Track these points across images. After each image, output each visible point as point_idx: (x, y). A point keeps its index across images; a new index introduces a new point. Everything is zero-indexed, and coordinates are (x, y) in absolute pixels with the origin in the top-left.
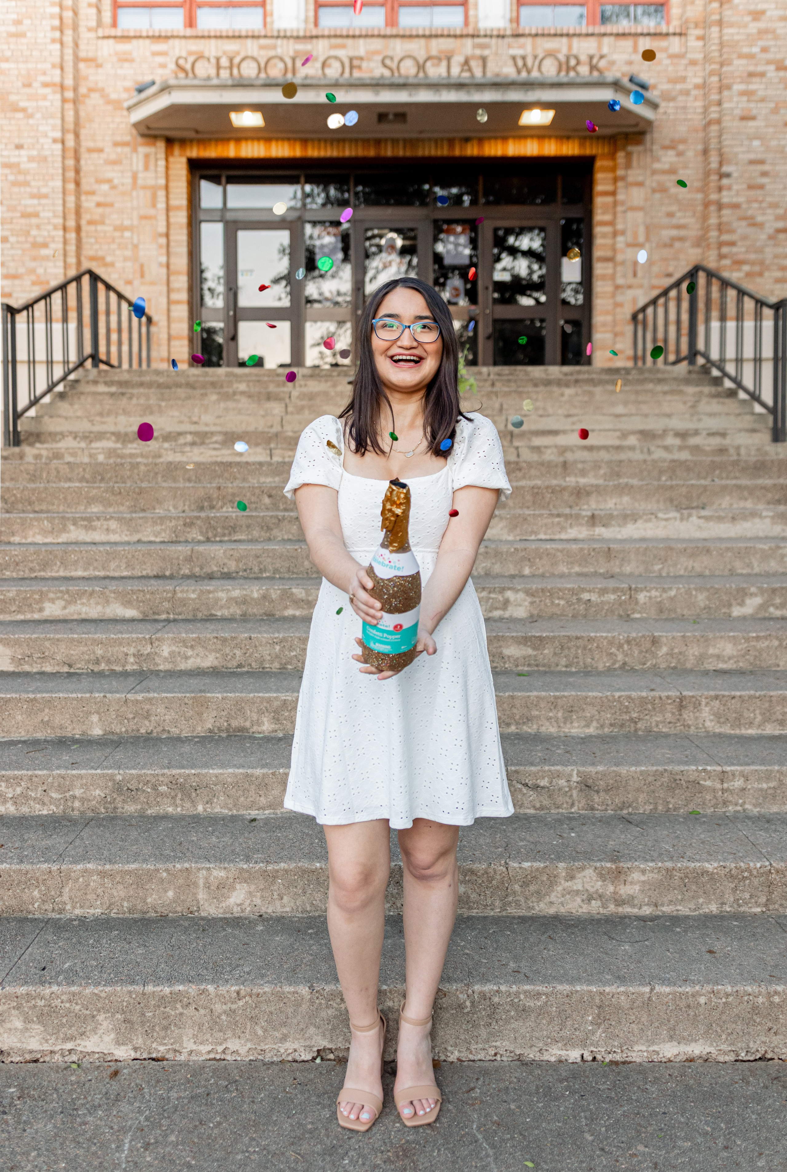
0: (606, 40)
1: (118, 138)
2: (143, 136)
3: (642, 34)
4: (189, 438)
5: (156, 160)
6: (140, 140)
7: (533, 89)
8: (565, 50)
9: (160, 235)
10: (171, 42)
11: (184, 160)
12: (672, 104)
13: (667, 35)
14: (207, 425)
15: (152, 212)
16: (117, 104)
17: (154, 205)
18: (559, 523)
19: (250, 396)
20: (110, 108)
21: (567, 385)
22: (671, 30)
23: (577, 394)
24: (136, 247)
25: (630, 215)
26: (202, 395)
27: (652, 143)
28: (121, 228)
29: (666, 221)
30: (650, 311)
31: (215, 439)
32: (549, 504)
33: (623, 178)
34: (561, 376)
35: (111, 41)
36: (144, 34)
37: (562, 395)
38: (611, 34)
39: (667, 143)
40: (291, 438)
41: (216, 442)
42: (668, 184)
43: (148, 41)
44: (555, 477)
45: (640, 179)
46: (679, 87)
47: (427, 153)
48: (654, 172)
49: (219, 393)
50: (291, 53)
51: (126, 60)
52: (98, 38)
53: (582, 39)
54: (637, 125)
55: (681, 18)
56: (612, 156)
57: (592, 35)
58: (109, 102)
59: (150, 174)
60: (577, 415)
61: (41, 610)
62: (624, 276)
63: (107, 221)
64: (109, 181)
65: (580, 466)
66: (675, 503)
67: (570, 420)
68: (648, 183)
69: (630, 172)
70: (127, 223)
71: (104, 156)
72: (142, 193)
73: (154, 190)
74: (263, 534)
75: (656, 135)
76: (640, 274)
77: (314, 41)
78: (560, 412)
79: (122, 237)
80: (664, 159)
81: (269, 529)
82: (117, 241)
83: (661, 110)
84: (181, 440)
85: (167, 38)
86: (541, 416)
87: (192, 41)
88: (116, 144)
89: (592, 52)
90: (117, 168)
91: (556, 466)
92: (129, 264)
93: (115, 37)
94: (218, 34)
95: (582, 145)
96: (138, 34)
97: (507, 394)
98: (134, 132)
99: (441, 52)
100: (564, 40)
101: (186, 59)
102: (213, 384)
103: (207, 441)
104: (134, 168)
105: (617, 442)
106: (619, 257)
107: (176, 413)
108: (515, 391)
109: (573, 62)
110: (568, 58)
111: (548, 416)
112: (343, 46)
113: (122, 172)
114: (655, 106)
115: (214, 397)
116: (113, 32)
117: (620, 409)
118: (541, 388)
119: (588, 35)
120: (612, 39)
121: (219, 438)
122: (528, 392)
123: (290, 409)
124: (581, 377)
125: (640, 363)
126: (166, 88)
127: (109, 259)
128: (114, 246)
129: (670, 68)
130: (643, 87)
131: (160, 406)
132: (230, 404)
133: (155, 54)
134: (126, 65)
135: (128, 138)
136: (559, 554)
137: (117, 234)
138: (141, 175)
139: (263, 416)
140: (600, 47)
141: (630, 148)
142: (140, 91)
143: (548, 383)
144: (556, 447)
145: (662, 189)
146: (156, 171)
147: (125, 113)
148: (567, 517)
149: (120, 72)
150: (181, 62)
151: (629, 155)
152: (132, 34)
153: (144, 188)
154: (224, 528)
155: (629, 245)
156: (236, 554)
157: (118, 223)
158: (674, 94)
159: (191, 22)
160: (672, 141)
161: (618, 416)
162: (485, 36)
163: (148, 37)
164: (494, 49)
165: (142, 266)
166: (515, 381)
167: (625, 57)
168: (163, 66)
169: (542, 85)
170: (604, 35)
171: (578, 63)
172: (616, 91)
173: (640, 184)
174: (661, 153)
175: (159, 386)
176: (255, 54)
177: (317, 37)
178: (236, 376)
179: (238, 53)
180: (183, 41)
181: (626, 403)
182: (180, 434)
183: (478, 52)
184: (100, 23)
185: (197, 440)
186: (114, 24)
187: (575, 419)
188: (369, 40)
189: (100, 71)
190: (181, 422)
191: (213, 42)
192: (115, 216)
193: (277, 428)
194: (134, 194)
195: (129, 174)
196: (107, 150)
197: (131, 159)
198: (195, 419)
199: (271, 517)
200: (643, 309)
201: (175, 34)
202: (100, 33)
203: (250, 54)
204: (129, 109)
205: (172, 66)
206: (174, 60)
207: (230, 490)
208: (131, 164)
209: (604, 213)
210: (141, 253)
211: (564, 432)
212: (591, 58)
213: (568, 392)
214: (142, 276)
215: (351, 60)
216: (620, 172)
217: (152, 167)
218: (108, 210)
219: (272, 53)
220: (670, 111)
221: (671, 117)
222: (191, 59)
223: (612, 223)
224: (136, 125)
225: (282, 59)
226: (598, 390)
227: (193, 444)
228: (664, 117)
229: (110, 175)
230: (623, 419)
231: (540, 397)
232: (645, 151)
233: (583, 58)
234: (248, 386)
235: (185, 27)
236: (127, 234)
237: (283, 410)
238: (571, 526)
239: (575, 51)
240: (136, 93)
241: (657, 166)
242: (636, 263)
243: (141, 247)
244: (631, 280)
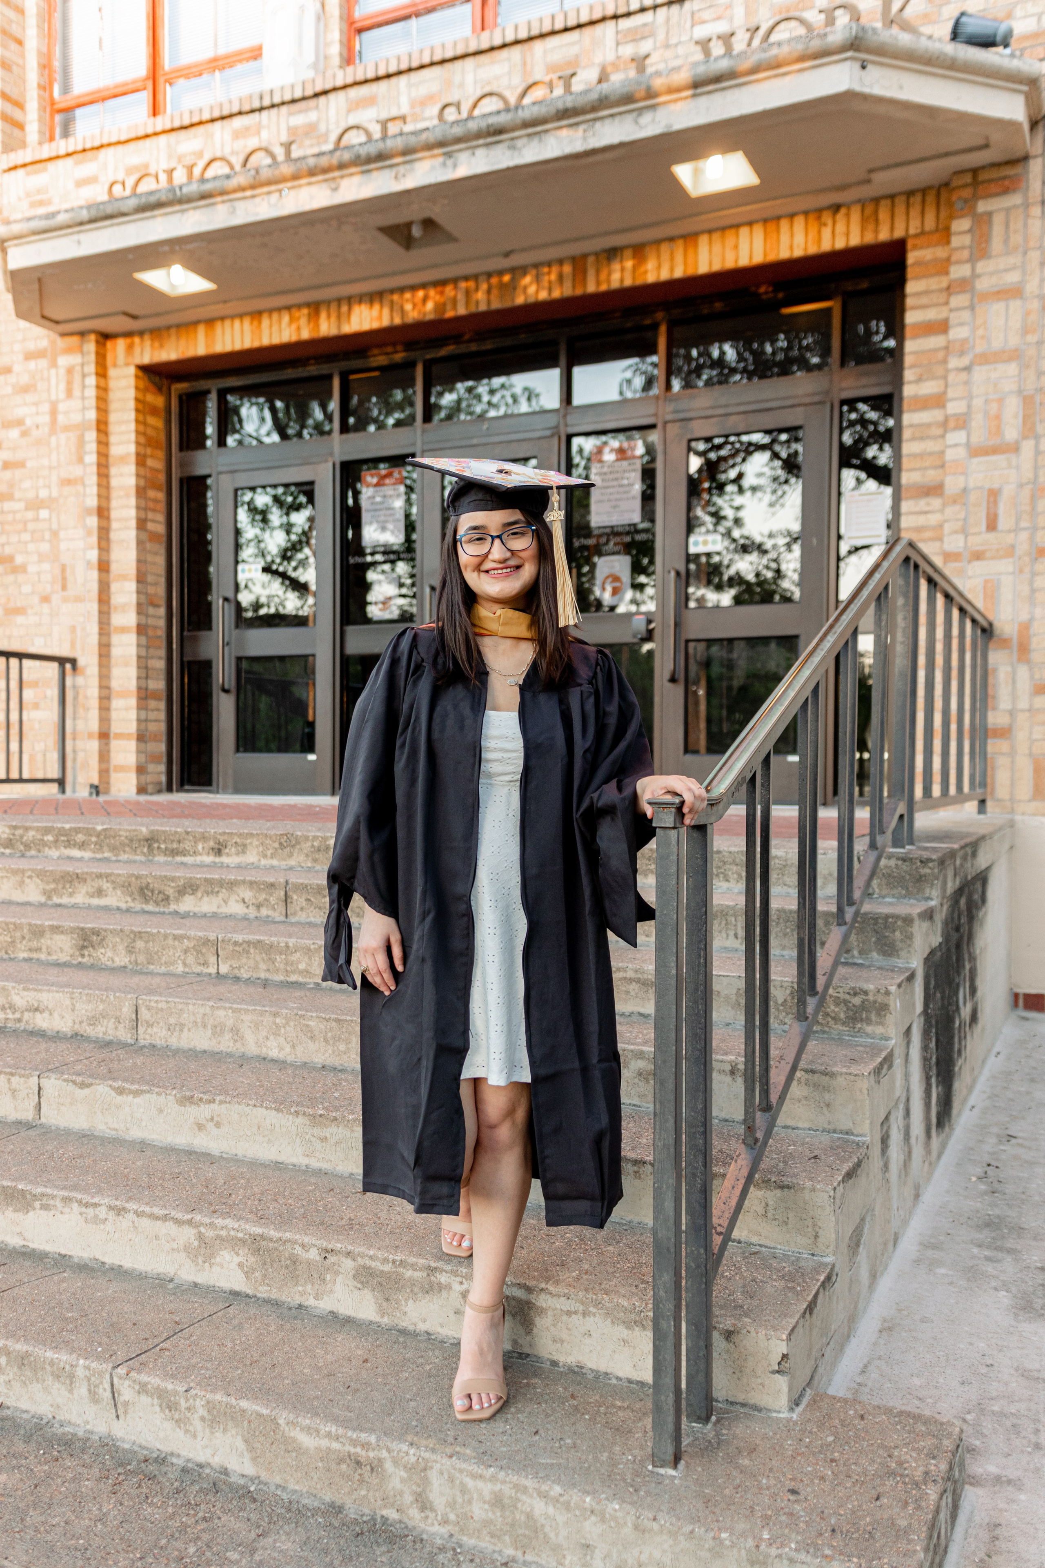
1: (32, 346)
5: (84, 376)
6: (60, 343)
9: (88, 511)
11: (132, 370)
15: (77, 471)
17: (80, 460)
24: (55, 534)
25: (979, 374)
28: (35, 505)
33: (964, 285)
43: (69, 161)
45: (1013, 278)
50: (284, 138)
56: (944, 234)
59: (76, 404)
62: (964, 531)
63: (17, 495)
64: (20, 422)
69: (980, 266)
70: (43, 494)
71: (12, 379)
72: (63, 437)
73: (80, 431)
76: (1004, 523)
77: (322, 99)
79: (37, 519)
82: (30, 526)
85: (96, 150)
90: (30, 398)
92: (46, 566)
99: (551, 69)
101: (123, 184)
104: (53, 397)
106: (953, 484)
112: (371, 101)
113: (36, 404)
127: (19, 560)
128: (26, 537)
133: (80, 183)
135: (43, 343)
137: (30, 515)
138: (61, 407)
141: (982, 206)
146: (83, 398)
150: (117, 190)
151: (983, 222)
153: (67, 429)
155: (976, 452)
157: (31, 495)
159: (156, 105)
162: (643, 10)
164: (661, 36)
165: (64, 568)
173: (1014, 292)
176: (227, 152)
177: (325, 93)
179: (200, 154)
183: (628, 51)
188: (415, 77)
191: (163, 142)
192: (27, 484)
194: (53, 439)
195: (46, 408)
196: (17, 368)
197: (49, 380)
203: (218, 154)
206: (108, 188)
208: (49, 390)
209: (919, 380)
210: (63, 546)
214: (64, 588)
215: (384, 124)
216: (959, 271)
217: (77, 392)
218: (18, 473)
219: (253, 143)
222: (129, 182)
223: (938, 401)
225: (268, 151)
229: (20, 412)
233: (867, 5)
236: (44, 514)
242: (994, 495)
243: (62, 534)
244: (981, 539)
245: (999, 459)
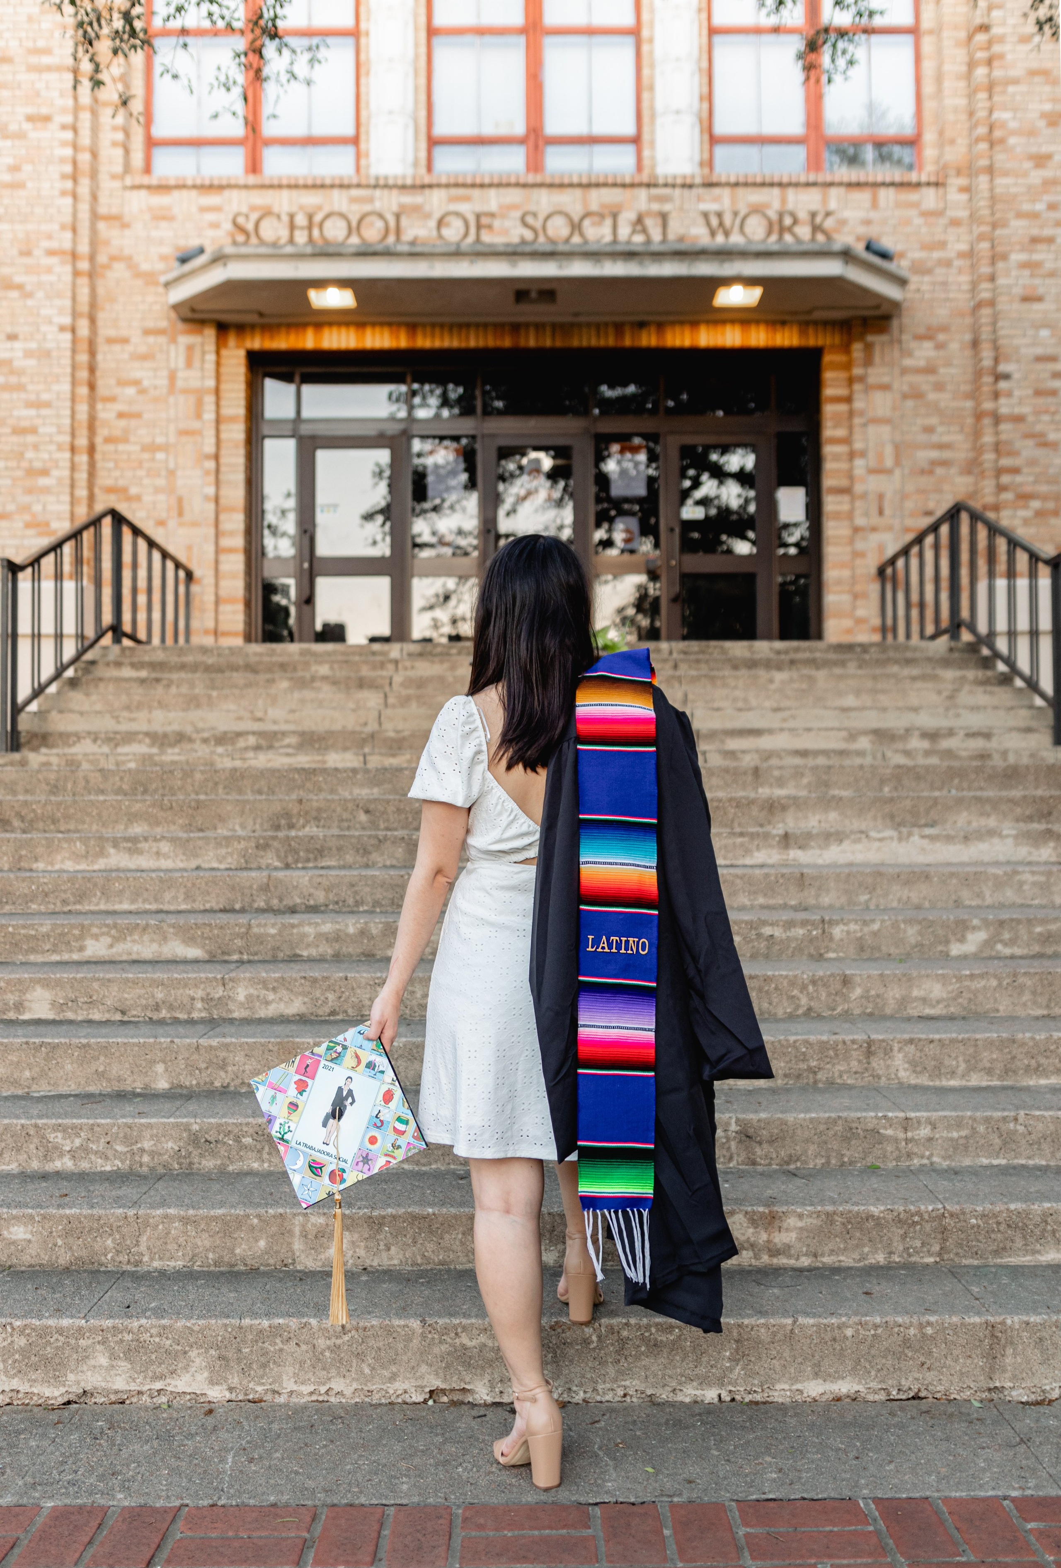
0: (834, 192)
1: (151, 324)
2: (185, 320)
3: (884, 184)
4: (252, 740)
5: (204, 353)
6: (180, 326)
7: (731, 260)
8: (776, 205)
9: (207, 457)
10: (227, 193)
11: (242, 353)
12: (927, 279)
13: (918, 185)
14: (275, 722)
15: (196, 425)
16: (149, 278)
17: (199, 416)
18: (742, 845)
19: (335, 682)
20: (139, 282)
21: (779, 668)
22: (924, 178)
23: (791, 680)
24: (172, 473)
25: (872, 429)
26: (268, 681)
27: (901, 332)
28: (151, 448)
29: (922, 438)
30: (900, 563)
31: (287, 741)
32: (733, 821)
33: (861, 379)
34: (772, 656)
35: (143, 193)
36: (190, 182)
37: (771, 681)
38: (840, 184)
39: (922, 331)
40: (393, 740)
41: (289, 746)
42: (925, 387)
43: (194, 192)
44: (744, 787)
45: (886, 379)
46: (936, 255)
47: (585, 343)
48: (904, 371)
49: (291, 679)
50: (395, 208)
51: (164, 218)
52: (125, 188)
53: (800, 189)
54: (878, 307)
55: (937, 162)
56: (846, 348)
57: (814, 184)
58: (138, 274)
59: (194, 373)
60: (789, 709)
61: (81, 949)
62: (866, 514)
63: (132, 438)
64: (136, 383)
65: (776, 773)
66: (897, 820)
67: (780, 715)
68: (896, 385)
69: (870, 370)
70: (160, 440)
71: (130, 348)
72: (181, 399)
73: (199, 394)
74: (359, 858)
75: (906, 320)
76: (887, 511)
77: (427, 191)
78: (767, 704)
79: (153, 460)
80: (917, 353)
81: (366, 852)
82: (146, 465)
83: (912, 286)
84: (241, 743)
85: (221, 188)
86: (740, 710)
87: (255, 192)
88: (147, 332)
89: (814, 207)
90: (147, 364)
91: (745, 773)
92: (162, 497)
93: (149, 187)
94: (293, 182)
95: (803, 332)
96: (181, 183)
97: (694, 680)
98: (173, 315)
99: (603, 206)
100: (776, 191)
101: (247, 216)
102: (283, 667)
103: (277, 744)
104: (172, 365)
105: (842, 746)
106: (858, 488)
107: (232, 707)
108: (706, 676)
109: (788, 221)
110: (781, 215)
111: (750, 709)
112: (467, 199)
113: (155, 370)
114: (902, 282)
115: (285, 684)
116: (146, 180)
117: (850, 701)
118: (743, 672)
119: (808, 185)
120: (842, 190)
121: (293, 740)
122: (724, 677)
123: (391, 700)
124: (800, 656)
125: (890, 637)
126: (219, 259)
127: (133, 491)
128: (141, 473)
129: (924, 230)
130: (885, 255)
131: (210, 697)
132: (308, 694)
133: (203, 209)
134: (164, 224)
135: (164, 324)
136: (738, 881)
137: (146, 456)
138: (181, 374)
139: (354, 710)
140: (825, 201)
141: (870, 338)
142: (183, 260)
143: (752, 664)
144: (757, 751)
145: (916, 395)
146: (202, 369)
147: (161, 290)
148: (753, 836)
149: (155, 234)
150: (241, 220)
151: (869, 348)
152: (172, 182)
153: (185, 391)
154: (308, 851)
155: (872, 471)
156: (326, 883)
157: (147, 440)
158: (930, 264)
159: (254, 166)
160: (929, 328)
161: (845, 710)
162: (666, 185)
163: (194, 187)
164: (678, 203)
165: (180, 501)
166: (707, 662)
167: (860, 214)
168: (215, 226)
169: (743, 254)
170: (831, 184)
171: (796, 222)
172: (847, 263)
173: (885, 387)
174: (913, 345)
175: (208, 669)
176: (344, 209)
177: (430, 186)
178: (314, 654)
179: (320, 208)
180: (244, 193)
181: (858, 693)
182: (239, 734)
183: (655, 207)
184: (127, 168)
185: (263, 742)
186: (148, 169)
187: (786, 714)
188: (502, 191)
189: (127, 232)
190: (240, 718)
191: (285, 193)
192: (143, 431)
193: (372, 727)
194: (172, 400)
195: (165, 373)
196: (134, 340)
197: (168, 352)
198: (259, 714)
199: (370, 837)
200: (892, 561)
201: (233, 182)
202: (128, 181)
203: (336, 209)
204: (167, 285)
205: (228, 226)
206: (231, 217)
207: (315, 804)
208: (168, 360)
209: (835, 427)
210: (180, 482)
211: (770, 731)
212: (813, 215)
213: (780, 677)
214: (180, 514)
215: (478, 216)
216: (857, 371)
217: (197, 363)
218: (133, 423)
219: (367, 208)
220: (925, 287)
221: (927, 296)
222: (254, 216)
223: (847, 441)
224: (176, 307)
225: (381, 216)
226: (821, 675)
227: (258, 748)
228: (917, 296)
229: (137, 374)
230: (853, 714)
231: (741, 683)
232: (891, 342)
233: (803, 215)
234: (332, 668)
235: (247, 172)
236: (160, 456)
237: (381, 701)
238: (758, 848)
239: (790, 206)
240: (176, 264)
241: (908, 362)
242: (881, 497)
243: (179, 473)
244: (875, 520)
245: (883, 477)
